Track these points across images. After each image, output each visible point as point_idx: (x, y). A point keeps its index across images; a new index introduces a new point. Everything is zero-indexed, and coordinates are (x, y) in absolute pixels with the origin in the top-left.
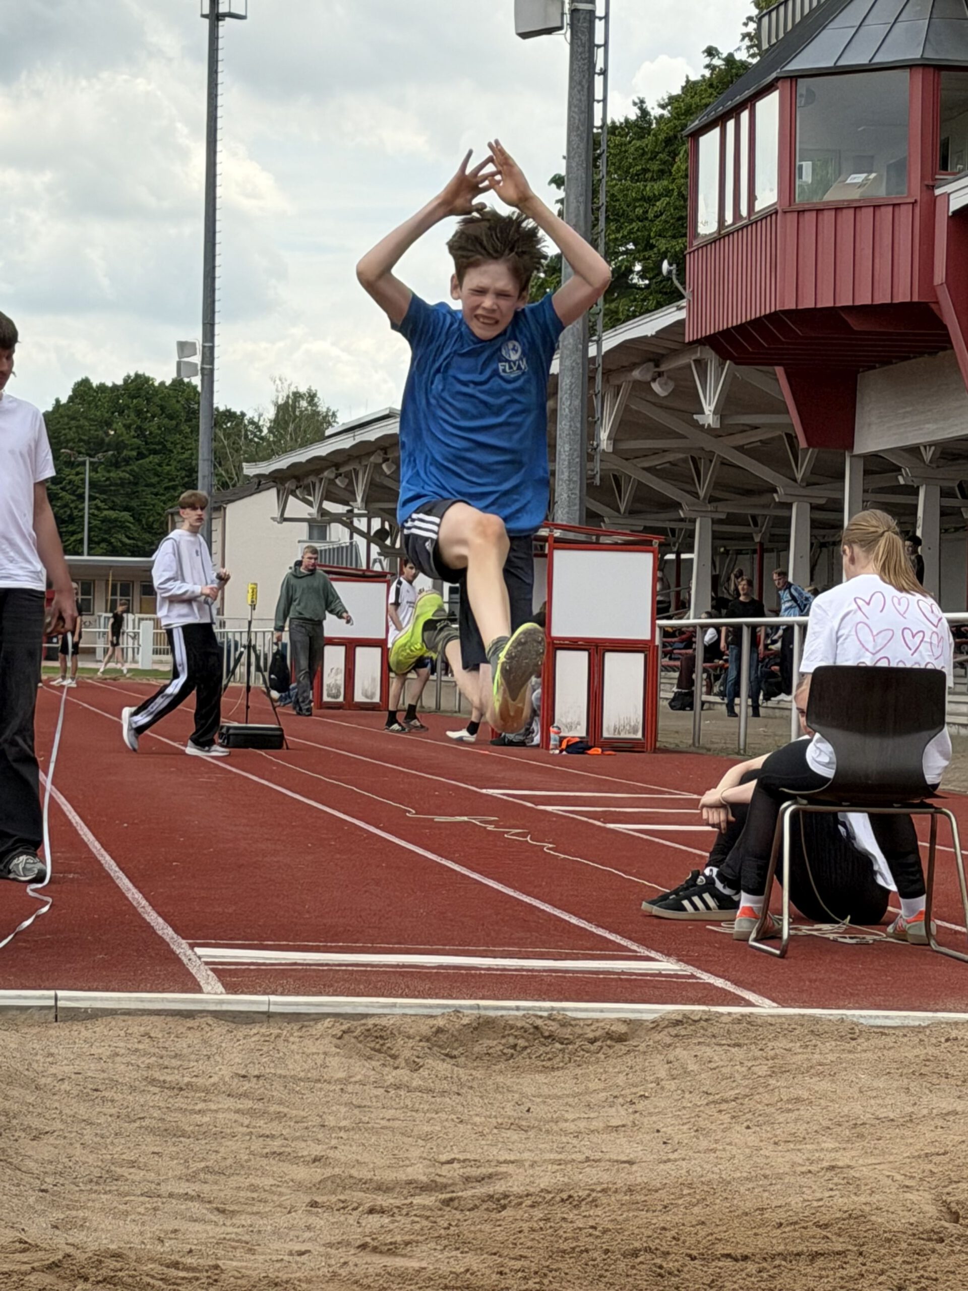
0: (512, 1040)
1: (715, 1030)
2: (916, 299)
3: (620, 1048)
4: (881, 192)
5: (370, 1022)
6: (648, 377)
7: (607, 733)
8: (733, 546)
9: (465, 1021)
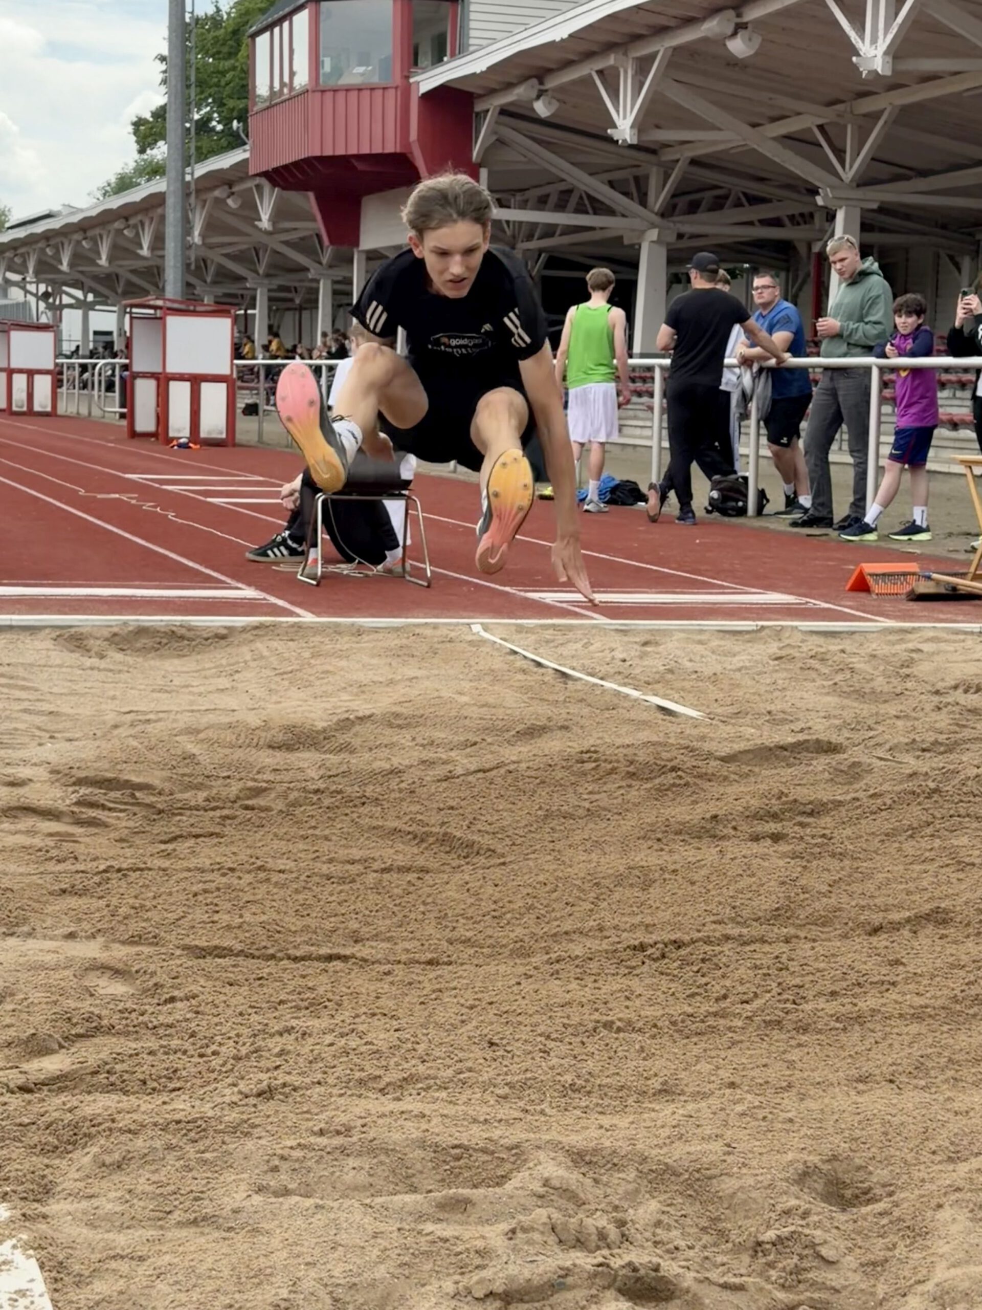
0: (158, 640)
1: (278, 631)
2: (398, 151)
3: (223, 643)
4: (375, 80)
5: (73, 630)
6: (224, 195)
7: (203, 435)
8: (283, 305)
9: (130, 629)
